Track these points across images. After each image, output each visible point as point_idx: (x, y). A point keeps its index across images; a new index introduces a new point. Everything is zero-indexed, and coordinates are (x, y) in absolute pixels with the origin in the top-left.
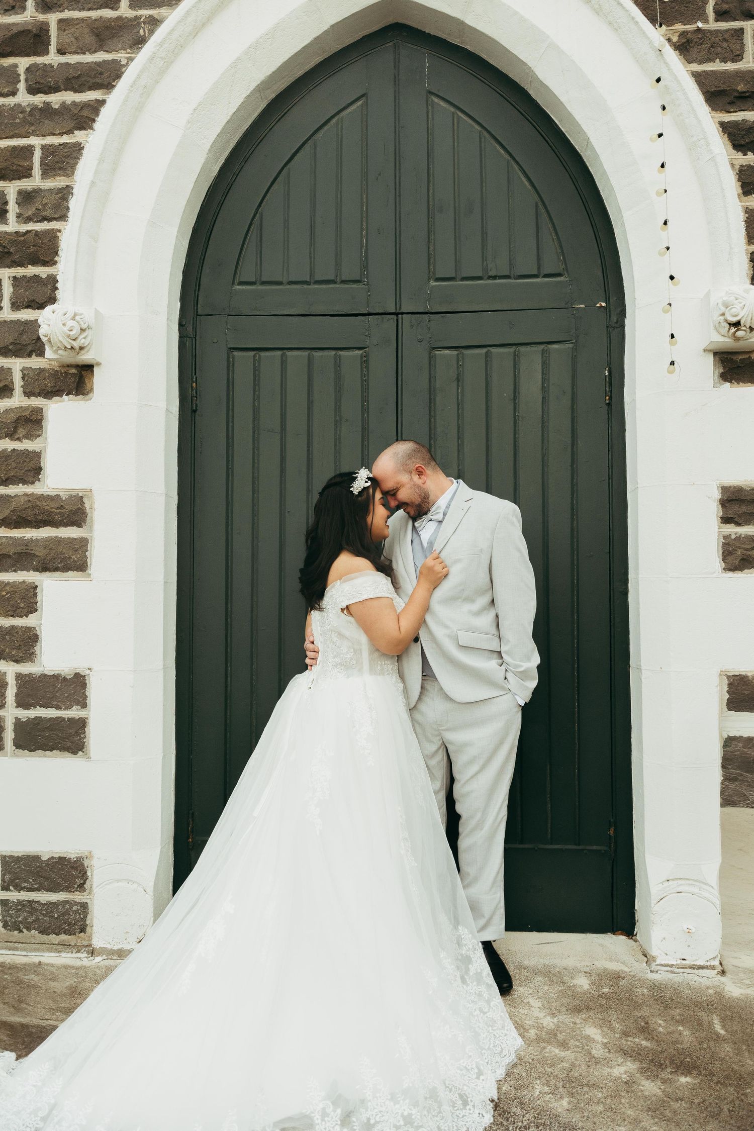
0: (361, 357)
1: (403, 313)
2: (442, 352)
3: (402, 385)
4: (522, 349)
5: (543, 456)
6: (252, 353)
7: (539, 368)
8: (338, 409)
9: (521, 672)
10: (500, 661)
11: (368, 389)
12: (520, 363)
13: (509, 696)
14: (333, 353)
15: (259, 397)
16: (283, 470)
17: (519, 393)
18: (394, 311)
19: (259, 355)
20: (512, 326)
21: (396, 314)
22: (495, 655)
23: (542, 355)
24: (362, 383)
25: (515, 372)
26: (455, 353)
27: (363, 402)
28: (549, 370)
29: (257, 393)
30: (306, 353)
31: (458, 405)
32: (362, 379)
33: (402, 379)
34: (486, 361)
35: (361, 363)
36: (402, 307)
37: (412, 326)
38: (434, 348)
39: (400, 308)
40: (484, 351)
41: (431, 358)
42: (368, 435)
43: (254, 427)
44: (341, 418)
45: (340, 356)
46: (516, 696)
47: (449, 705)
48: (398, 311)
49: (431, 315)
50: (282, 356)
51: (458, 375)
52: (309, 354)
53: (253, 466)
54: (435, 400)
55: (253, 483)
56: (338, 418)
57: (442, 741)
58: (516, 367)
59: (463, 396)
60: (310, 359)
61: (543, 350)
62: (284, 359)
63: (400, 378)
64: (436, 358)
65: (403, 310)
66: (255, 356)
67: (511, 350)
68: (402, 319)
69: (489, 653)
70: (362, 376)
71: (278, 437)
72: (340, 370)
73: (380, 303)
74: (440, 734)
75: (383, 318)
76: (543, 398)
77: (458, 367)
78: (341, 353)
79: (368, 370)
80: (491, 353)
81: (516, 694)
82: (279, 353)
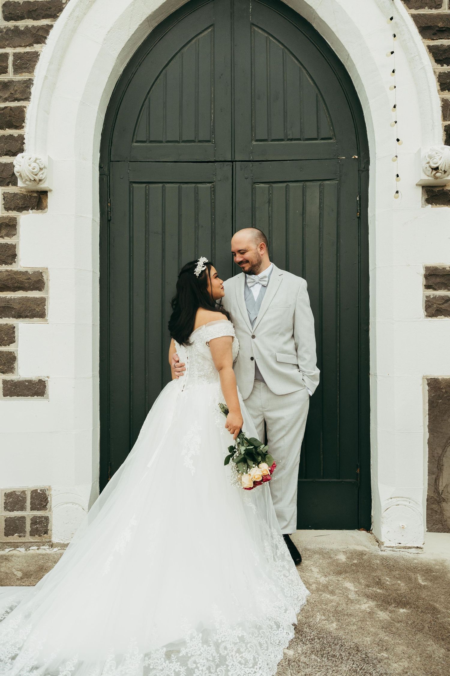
0: (211, 188)
1: (236, 161)
2: (259, 185)
3: (235, 205)
4: (308, 184)
5: (320, 248)
6: (144, 185)
7: (318, 195)
8: (197, 220)
9: (312, 376)
10: (299, 370)
11: (215, 208)
12: (306, 192)
13: (305, 390)
14: (194, 185)
15: (148, 212)
16: (163, 257)
17: (306, 211)
18: (230, 160)
19: (149, 186)
20: (302, 169)
21: (232, 162)
22: (295, 367)
23: (320, 187)
24: (211, 204)
25: (303, 198)
26: (267, 186)
27: (212, 215)
28: (323, 196)
29: (147, 210)
30: (177, 185)
31: (269, 217)
32: (211, 201)
33: (235, 202)
34: (286, 191)
35: (211, 191)
36: (236, 157)
37: (241, 169)
38: (255, 183)
39: (234, 158)
40: (284, 185)
41: (253, 189)
42: (215, 236)
43: (146, 231)
44: (198, 226)
45: (198, 187)
46: (308, 390)
47: (269, 395)
48: (233, 160)
49: (253, 163)
50: (163, 187)
51: (269, 200)
52: (179, 186)
53: (145, 254)
54: (255, 214)
55: (146, 265)
56: (197, 225)
57: (263, 418)
58: (304, 195)
59: (272, 211)
60: (180, 189)
61: (320, 184)
62: (164, 188)
63: (234, 201)
64: (256, 189)
65: (236, 159)
66: (146, 187)
67: (301, 184)
68: (236, 165)
69: (292, 365)
70: (211, 199)
71: (160, 236)
72: (198, 196)
73: (222, 154)
74: (263, 413)
75: (224, 164)
76: (320, 214)
77: (269, 195)
78: (199, 185)
79: (215, 196)
80: (289, 186)
81: (309, 389)
82: (161, 185)
